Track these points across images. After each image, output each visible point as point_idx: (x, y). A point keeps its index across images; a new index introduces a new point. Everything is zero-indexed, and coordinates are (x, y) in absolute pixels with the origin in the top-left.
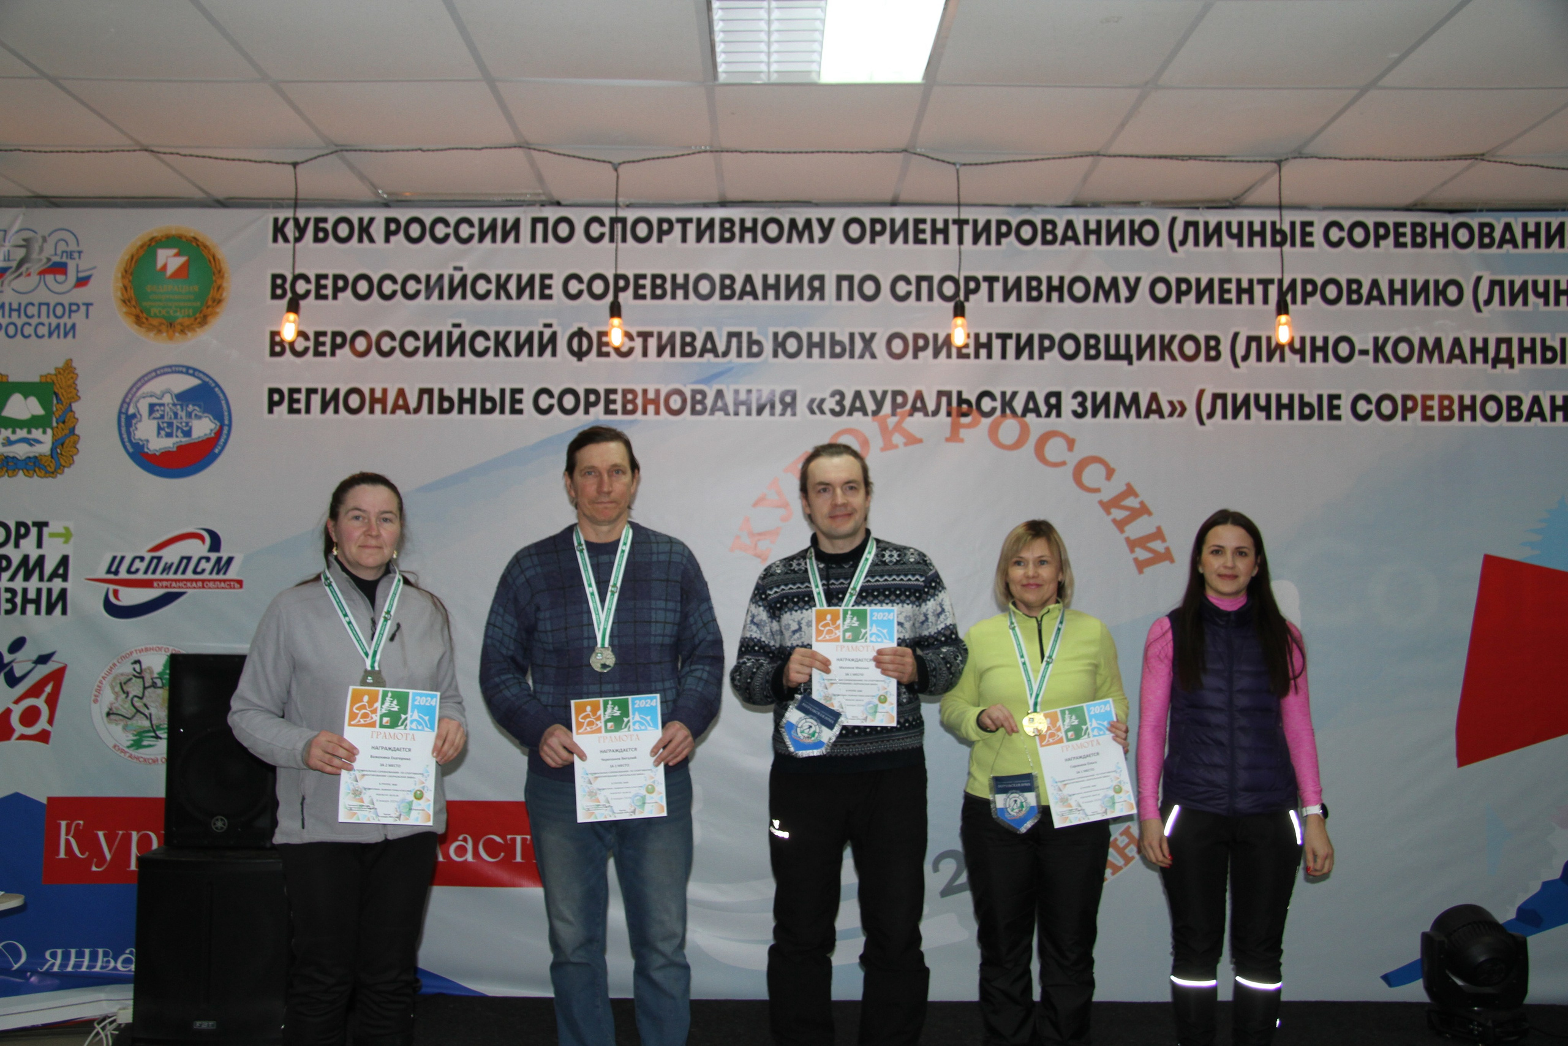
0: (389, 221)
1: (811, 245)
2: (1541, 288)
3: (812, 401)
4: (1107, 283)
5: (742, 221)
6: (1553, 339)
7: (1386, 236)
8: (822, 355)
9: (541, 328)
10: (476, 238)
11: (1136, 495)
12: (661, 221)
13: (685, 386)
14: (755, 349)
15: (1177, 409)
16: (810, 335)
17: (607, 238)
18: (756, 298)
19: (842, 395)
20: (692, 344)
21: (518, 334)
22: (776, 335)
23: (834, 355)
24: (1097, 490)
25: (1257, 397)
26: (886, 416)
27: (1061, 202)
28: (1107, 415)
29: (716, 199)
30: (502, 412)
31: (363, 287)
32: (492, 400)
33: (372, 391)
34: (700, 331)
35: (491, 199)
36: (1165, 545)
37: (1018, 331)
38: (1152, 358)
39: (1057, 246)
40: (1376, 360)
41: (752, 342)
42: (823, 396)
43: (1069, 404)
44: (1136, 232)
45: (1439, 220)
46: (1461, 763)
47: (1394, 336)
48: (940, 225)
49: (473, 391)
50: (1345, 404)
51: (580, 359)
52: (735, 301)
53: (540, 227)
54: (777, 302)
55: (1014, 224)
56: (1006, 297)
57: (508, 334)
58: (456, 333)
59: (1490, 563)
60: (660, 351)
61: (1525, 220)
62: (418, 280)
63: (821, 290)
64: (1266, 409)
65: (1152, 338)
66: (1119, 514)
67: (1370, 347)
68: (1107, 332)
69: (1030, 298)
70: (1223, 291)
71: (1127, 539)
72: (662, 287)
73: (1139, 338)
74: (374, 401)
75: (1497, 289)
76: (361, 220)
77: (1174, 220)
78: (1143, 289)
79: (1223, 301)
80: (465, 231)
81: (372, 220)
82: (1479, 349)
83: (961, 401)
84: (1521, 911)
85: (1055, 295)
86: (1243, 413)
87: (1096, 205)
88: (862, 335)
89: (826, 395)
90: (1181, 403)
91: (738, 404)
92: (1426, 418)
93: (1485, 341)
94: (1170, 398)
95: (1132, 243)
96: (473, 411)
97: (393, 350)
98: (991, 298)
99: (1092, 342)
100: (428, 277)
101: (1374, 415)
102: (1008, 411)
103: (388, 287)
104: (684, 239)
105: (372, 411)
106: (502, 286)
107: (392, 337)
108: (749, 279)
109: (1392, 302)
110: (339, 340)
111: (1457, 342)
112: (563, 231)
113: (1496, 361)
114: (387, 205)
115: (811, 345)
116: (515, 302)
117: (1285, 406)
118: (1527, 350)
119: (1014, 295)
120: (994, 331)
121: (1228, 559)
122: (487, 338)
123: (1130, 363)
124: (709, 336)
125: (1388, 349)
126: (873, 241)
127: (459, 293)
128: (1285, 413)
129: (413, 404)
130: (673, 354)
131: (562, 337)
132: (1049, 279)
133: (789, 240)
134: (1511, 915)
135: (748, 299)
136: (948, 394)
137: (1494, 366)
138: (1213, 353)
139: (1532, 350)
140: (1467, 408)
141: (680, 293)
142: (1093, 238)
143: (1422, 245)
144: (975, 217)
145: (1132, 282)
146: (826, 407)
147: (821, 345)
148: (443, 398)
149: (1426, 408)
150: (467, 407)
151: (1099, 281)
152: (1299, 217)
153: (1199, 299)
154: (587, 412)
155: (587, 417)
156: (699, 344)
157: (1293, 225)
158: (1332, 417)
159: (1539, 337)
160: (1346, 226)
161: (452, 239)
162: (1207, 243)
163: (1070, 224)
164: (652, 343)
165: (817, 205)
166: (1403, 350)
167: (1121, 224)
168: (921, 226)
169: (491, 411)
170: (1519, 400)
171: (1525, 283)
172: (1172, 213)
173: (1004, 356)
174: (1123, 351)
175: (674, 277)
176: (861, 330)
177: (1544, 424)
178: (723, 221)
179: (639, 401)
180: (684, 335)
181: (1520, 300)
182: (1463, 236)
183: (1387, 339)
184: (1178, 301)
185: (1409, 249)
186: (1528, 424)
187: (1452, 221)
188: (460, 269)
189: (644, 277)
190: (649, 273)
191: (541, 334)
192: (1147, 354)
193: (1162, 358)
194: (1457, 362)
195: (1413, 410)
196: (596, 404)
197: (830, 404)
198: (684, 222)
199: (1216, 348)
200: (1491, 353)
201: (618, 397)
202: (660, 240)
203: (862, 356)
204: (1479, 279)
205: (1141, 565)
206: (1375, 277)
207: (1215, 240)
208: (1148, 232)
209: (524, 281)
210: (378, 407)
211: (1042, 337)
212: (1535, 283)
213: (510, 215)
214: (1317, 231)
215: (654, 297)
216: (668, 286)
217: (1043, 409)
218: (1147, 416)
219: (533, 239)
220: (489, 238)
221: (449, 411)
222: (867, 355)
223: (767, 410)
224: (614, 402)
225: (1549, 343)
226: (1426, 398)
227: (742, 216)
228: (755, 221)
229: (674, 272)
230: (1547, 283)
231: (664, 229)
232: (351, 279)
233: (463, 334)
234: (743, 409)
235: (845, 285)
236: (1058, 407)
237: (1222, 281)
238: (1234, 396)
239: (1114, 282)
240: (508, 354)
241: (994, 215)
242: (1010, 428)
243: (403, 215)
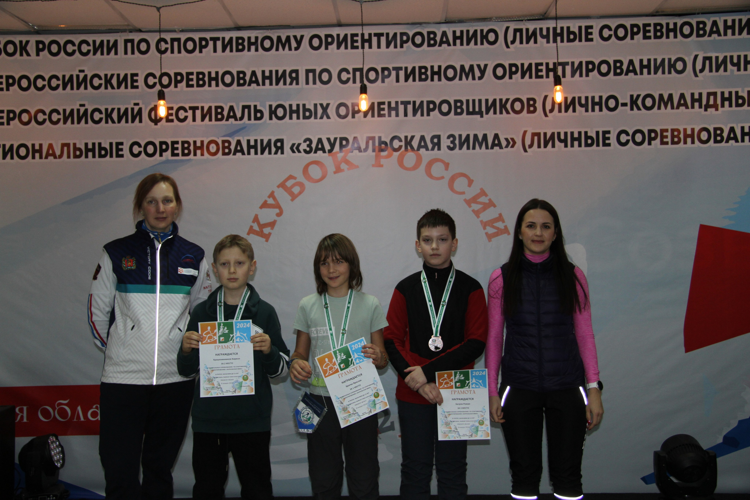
0: (38, 43)
1: (290, 52)
2: (735, 60)
3: (293, 145)
4: (467, 68)
5: (249, 38)
6: (743, 91)
7: (638, 33)
8: (298, 118)
9: (133, 106)
10: (92, 52)
11: (486, 195)
12: (201, 39)
13: (218, 138)
14: (259, 115)
15: (511, 143)
16: (291, 106)
17: (169, 51)
18: (258, 84)
19: (310, 141)
20: (221, 113)
21: (119, 110)
22: (271, 106)
23: (305, 117)
24: (463, 193)
25: (559, 134)
26: (337, 153)
27: (438, 20)
28: (468, 148)
29: (233, 26)
30: (111, 156)
31: (24, 83)
32: (105, 149)
33: (33, 145)
34: (226, 105)
35: (100, 29)
36: (504, 224)
37: (414, 100)
38: (495, 113)
39: (436, 47)
40: (632, 109)
41: (256, 111)
42: (300, 142)
43: (445, 142)
44: (484, 37)
45: (671, 21)
46: (687, 350)
47: (643, 94)
48: (366, 37)
49: (94, 144)
50: (613, 137)
51: (156, 124)
52: (246, 87)
53: (129, 45)
54: (271, 87)
55: (411, 34)
56: (406, 80)
57: (113, 110)
58: (82, 110)
59: (704, 229)
60: (203, 119)
61: (725, 18)
62: (58, 78)
63: (297, 79)
64: (565, 141)
65: (495, 100)
66: (476, 207)
67: (628, 101)
68: (468, 98)
69: (421, 80)
70: (538, 71)
71: (481, 222)
72: (203, 79)
73: (487, 101)
74: (34, 151)
75: (707, 62)
76: (21, 42)
77: (507, 28)
78: (489, 71)
79: (538, 77)
80: (85, 48)
81: (27, 42)
82: (696, 100)
83: (381, 142)
84: (725, 438)
85: (436, 77)
86: (550, 144)
87: (461, 21)
88: (321, 105)
89: (301, 141)
90: (513, 139)
91: (249, 147)
92: (663, 143)
93: (700, 94)
94: (506, 137)
95: (482, 43)
96: (94, 156)
97: (45, 120)
98: (398, 81)
99: (459, 104)
100: (64, 76)
101: (631, 142)
102: (409, 148)
103: (40, 83)
104: (215, 51)
105: (34, 157)
106: (108, 81)
107: (44, 113)
108: (254, 73)
109: (641, 73)
110: (11, 115)
111: (682, 96)
112: (143, 47)
113: (707, 107)
114: (38, 32)
115: (292, 112)
116: (116, 91)
117: (576, 139)
118: (727, 99)
119: (411, 78)
120: (399, 100)
121: (538, 231)
122: (101, 112)
123: (482, 116)
124: (231, 108)
125: (639, 102)
126: (326, 48)
127: (83, 86)
128: (576, 143)
129: (58, 153)
130: (210, 120)
131: (145, 111)
132: (432, 67)
133: (277, 49)
134: (720, 440)
135: (254, 85)
136: (373, 138)
137: (706, 110)
138: (532, 109)
139: (729, 99)
140: (689, 136)
141: (213, 83)
142: (458, 42)
143: (661, 37)
144: (388, 32)
145: (482, 67)
146: (301, 148)
147: (297, 112)
148: (76, 149)
149: (663, 137)
150: (90, 154)
151: (462, 67)
152: (584, 23)
153: (523, 77)
154: (161, 155)
155: (161, 158)
156: (225, 113)
157: (580, 28)
158: (605, 145)
159: (734, 91)
160: (613, 28)
161: (77, 53)
162: (528, 42)
163: (444, 34)
164: (198, 113)
165: (294, 27)
166: (649, 102)
167: (476, 31)
168: (355, 38)
169: (105, 156)
170: (722, 130)
171: (725, 57)
172: (507, 24)
173: (406, 115)
174: (477, 109)
175: (210, 73)
176: (321, 102)
177: (737, 144)
178: (238, 38)
179: (192, 148)
180: (217, 108)
181: (722, 68)
182: (686, 30)
183: (638, 96)
184: (511, 78)
185: (653, 40)
186: (727, 144)
187: (680, 21)
188: (82, 71)
189: (192, 74)
190: (195, 71)
191: (133, 109)
192: (492, 111)
193: (501, 113)
194: (682, 108)
195: (655, 139)
196: (166, 150)
197: (304, 146)
198: (215, 40)
199: (534, 105)
200: (704, 102)
201: (179, 146)
202: (201, 52)
203: (321, 118)
204: (696, 57)
205: (490, 237)
206: (631, 58)
207: (532, 40)
208: (491, 37)
209: (121, 77)
210: (37, 155)
211: (429, 103)
212: (732, 57)
213: (112, 38)
214: (595, 32)
215: (198, 85)
216: (206, 79)
217: (430, 146)
218: (492, 148)
219: (126, 53)
220: (99, 52)
221: (80, 156)
222: (325, 117)
223: (267, 151)
224: (177, 149)
225: (740, 94)
226: (662, 131)
227: (249, 35)
228: (257, 38)
229: (210, 70)
230: (739, 57)
231: (202, 44)
232: (17, 78)
233: (86, 110)
234: (252, 151)
235: (311, 75)
236: (439, 144)
237: (537, 65)
238: (545, 134)
239: (471, 67)
240: (113, 122)
241: (399, 30)
242: (410, 158)
243: (47, 39)
